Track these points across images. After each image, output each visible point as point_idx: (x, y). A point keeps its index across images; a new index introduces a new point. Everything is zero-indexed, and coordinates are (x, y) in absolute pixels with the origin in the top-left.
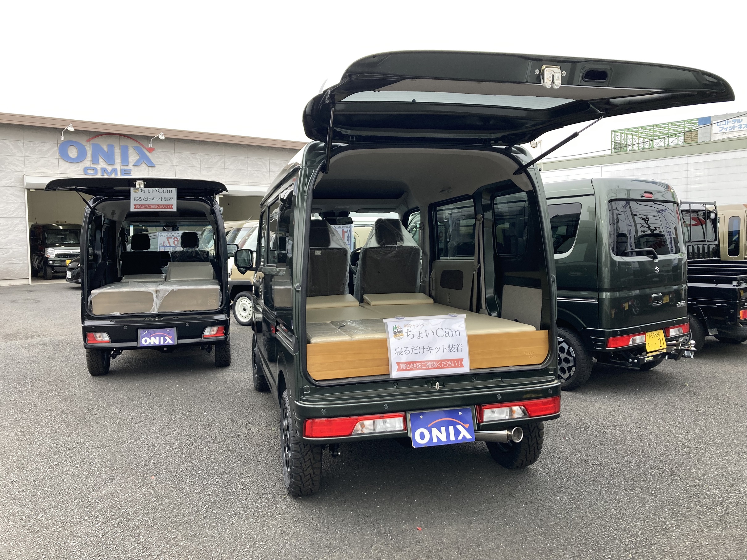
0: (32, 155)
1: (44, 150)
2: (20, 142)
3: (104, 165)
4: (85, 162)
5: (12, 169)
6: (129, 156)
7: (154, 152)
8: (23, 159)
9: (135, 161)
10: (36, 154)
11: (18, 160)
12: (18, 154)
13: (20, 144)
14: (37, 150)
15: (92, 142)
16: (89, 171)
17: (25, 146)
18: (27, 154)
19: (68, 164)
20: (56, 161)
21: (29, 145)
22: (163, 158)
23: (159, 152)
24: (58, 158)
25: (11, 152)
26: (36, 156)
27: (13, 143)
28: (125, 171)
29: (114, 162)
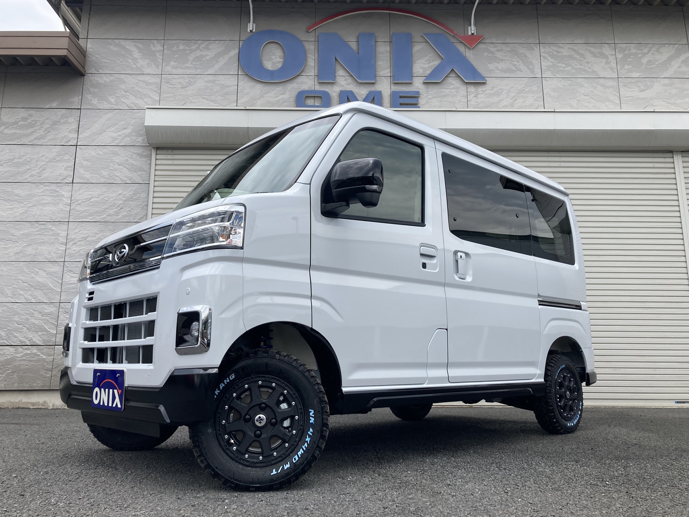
0: (180, 71)
1: (208, 58)
2: (155, 42)
3: (349, 84)
4: (300, 79)
5: (133, 105)
6: (414, 58)
7: (481, 45)
8: (158, 80)
9: (428, 72)
10: (188, 68)
11: (147, 84)
12: (148, 71)
13: (157, 47)
14: (191, 57)
15: (318, 31)
17: (166, 51)
18: (168, 69)
20: (232, 81)
21: (175, 47)
22: (508, 60)
23: (495, 47)
24: (238, 75)
25: (135, 66)
26: (189, 72)
27: (141, 46)
28: (400, 97)
29: (375, 76)
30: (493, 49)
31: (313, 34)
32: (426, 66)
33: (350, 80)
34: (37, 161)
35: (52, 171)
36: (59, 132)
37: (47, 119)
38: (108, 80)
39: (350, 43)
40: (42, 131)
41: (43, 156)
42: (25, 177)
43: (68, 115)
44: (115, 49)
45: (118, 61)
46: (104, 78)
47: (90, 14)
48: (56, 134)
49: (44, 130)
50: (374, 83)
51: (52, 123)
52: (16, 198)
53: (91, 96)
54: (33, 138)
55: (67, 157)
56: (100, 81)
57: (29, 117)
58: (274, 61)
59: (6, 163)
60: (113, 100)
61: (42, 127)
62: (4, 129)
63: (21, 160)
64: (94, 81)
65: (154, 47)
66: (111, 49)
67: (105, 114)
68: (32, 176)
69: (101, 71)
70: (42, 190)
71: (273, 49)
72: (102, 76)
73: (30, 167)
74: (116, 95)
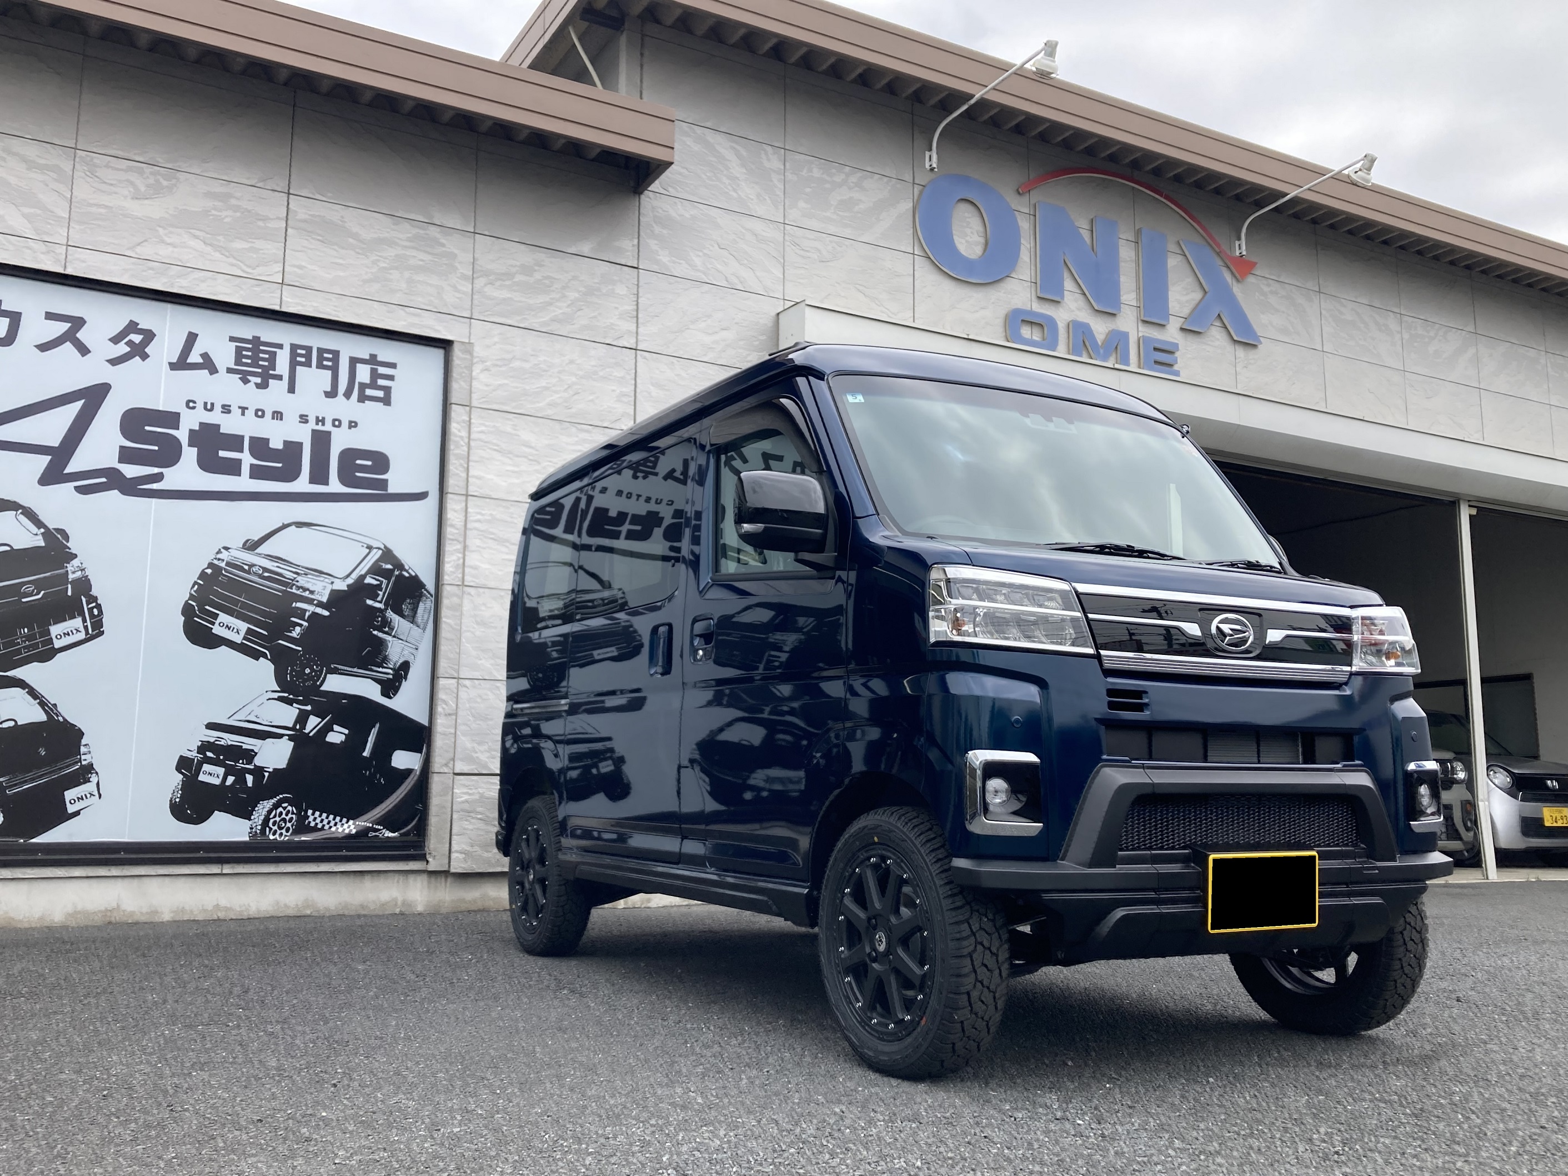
0: (814, 224)
1: (862, 206)
2: (769, 149)
3: (1078, 309)
4: (1010, 284)
5: (736, 281)
6: (1169, 282)
7: (1251, 279)
8: (778, 235)
9: (1187, 310)
10: (830, 220)
11: (760, 238)
12: (760, 210)
13: (773, 161)
14: (835, 198)
15: (1036, 196)
16: (1026, 332)
17: (789, 176)
18: (793, 215)
19: (948, 285)
20: (902, 264)
21: (805, 171)
22: (1283, 312)
23: (1269, 285)
24: (913, 254)
25: (735, 195)
26: (832, 229)
27: (745, 154)
28: (1155, 349)
29: (1117, 302)
30: (1266, 289)
31: (1025, 198)
32: (1184, 299)
33: (1081, 302)
34: (559, 372)
35: (592, 401)
36: (600, 314)
37: (575, 278)
38: (688, 216)
39: (1080, 230)
40: (565, 305)
41: (572, 362)
42: (541, 405)
43: (615, 278)
44: (696, 148)
45: (704, 176)
46: (679, 207)
47: (642, 54)
48: (595, 317)
49: (569, 302)
50: (1114, 315)
51: (583, 289)
52: (524, 449)
53: (656, 242)
54: (546, 318)
55: (618, 373)
56: (673, 213)
57: (536, 268)
58: (968, 238)
59: (497, 365)
60: (698, 261)
61: (564, 296)
62: (486, 285)
63: (527, 366)
64: (661, 211)
65: (769, 160)
66: (689, 146)
67: (686, 290)
68: (552, 405)
69: (672, 192)
70: (576, 439)
71: (966, 215)
72: (675, 203)
73: (547, 383)
74: (705, 251)
